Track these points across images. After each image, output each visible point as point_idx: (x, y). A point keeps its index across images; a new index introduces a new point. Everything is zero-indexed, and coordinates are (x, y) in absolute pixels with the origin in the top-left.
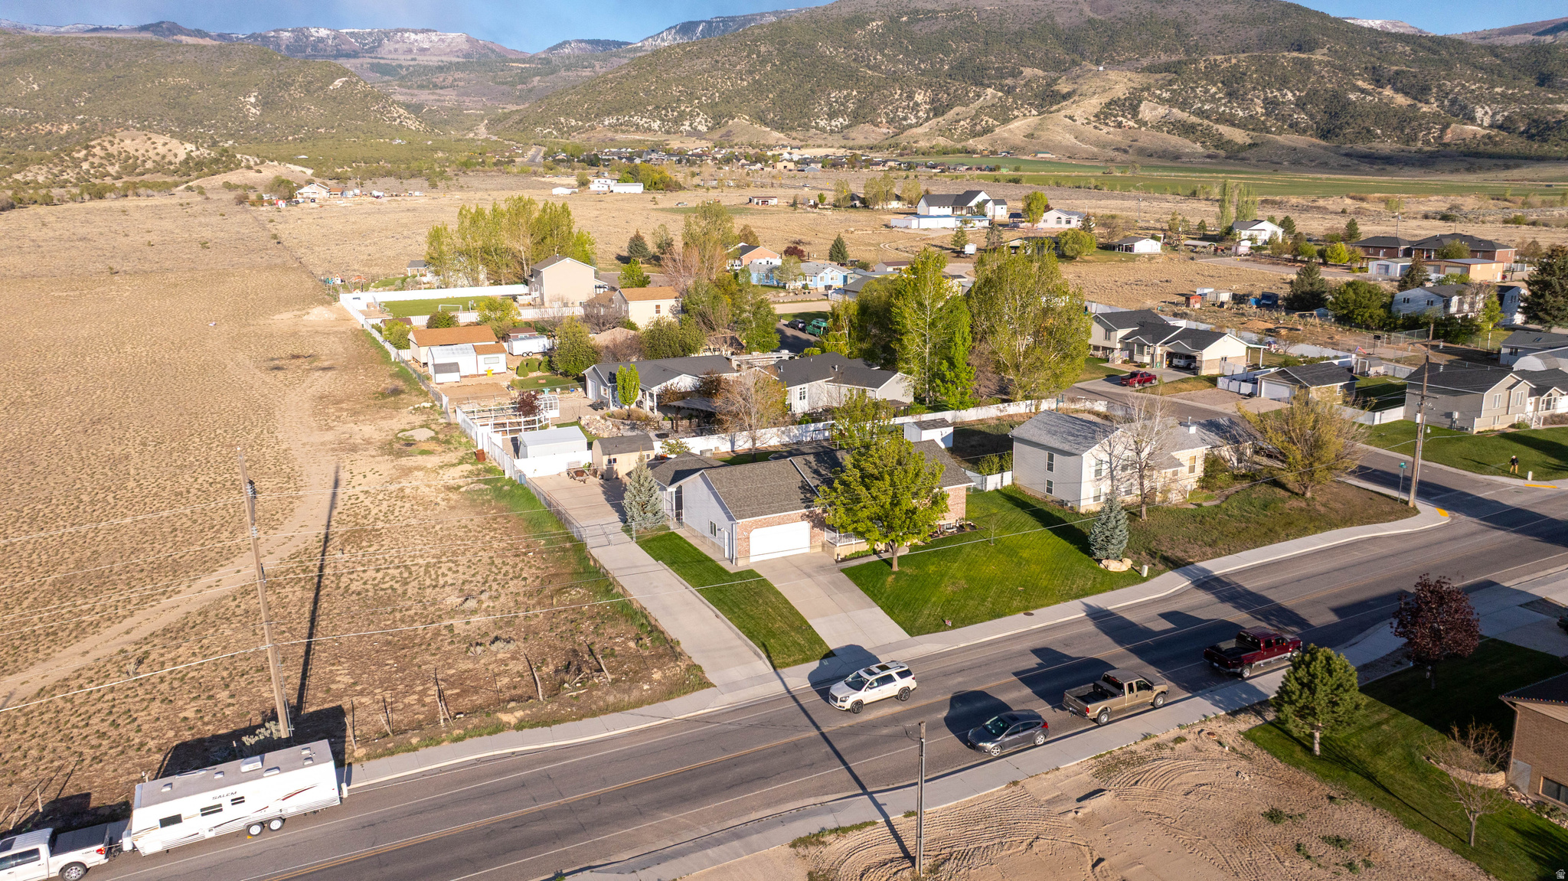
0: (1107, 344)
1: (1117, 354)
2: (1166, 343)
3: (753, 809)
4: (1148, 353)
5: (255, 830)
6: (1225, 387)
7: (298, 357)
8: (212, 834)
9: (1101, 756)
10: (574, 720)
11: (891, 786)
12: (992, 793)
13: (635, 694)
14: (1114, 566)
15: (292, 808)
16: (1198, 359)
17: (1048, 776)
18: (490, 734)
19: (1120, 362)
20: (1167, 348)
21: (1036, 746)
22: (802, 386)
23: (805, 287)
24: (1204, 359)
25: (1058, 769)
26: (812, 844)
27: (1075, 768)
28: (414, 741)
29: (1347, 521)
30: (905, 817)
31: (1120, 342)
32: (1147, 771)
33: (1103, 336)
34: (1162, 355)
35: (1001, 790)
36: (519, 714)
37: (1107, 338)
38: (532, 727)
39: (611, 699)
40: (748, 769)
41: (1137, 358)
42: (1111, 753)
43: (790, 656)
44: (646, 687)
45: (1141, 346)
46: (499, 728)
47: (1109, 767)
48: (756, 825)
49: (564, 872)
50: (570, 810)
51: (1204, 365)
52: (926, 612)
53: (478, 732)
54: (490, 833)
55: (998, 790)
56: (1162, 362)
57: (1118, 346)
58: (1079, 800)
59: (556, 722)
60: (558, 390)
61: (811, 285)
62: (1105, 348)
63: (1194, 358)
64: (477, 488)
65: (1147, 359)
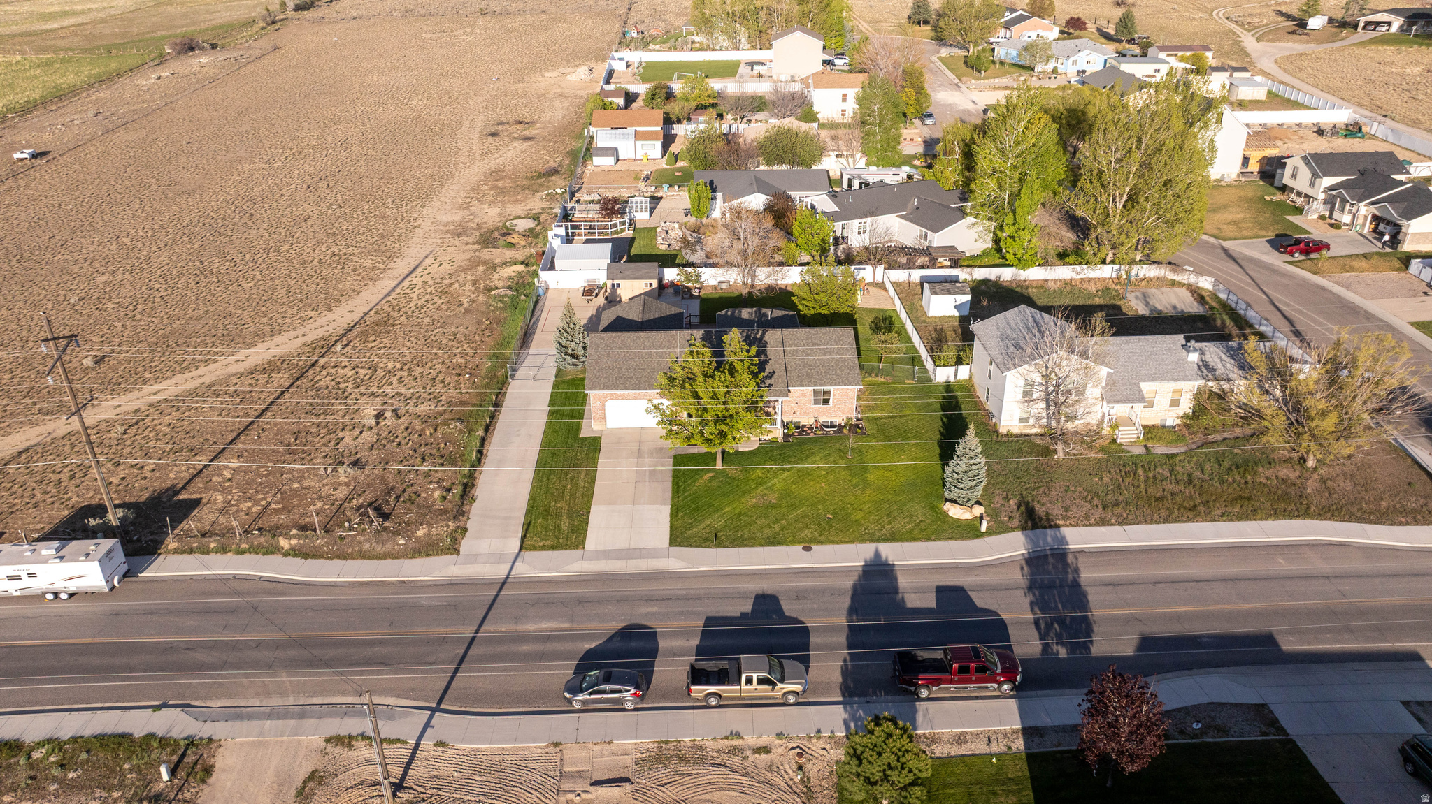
0: (1310, 192)
1: (1315, 205)
2: (1373, 203)
3: (343, 693)
4: (1350, 211)
5: (50, 597)
6: (1417, 273)
7: (521, 123)
8: (18, 594)
9: (667, 742)
10: (328, 558)
11: (463, 709)
12: (529, 747)
13: (389, 546)
14: (955, 512)
15: (72, 586)
16: (1404, 229)
17: (595, 747)
18: (264, 554)
19: (1315, 216)
20: (1373, 209)
21: (624, 710)
22: (863, 220)
23: (1055, 71)
24: (1410, 231)
25: (610, 743)
26: (343, 744)
27: (630, 747)
28: (212, 545)
29: (1330, 512)
30: (435, 745)
31: (1324, 192)
32: (692, 774)
33: (1308, 182)
34: (1366, 217)
35: (540, 747)
36: (294, 542)
37: (1312, 185)
38: (295, 556)
39: (366, 546)
40: (384, 650)
41: (1336, 215)
42: (679, 742)
43: (542, 540)
44: (402, 542)
45: (1344, 201)
46: (272, 550)
47: (659, 757)
48: (331, 708)
49: (170, 703)
50: (234, 646)
51: (1408, 239)
52: (708, 522)
53: (254, 550)
54: (170, 648)
55: (536, 746)
56: (1364, 225)
57: (1322, 196)
58: (593, 784)
59: (315, 556)
60: (676, 187)
61: (1061, 69)
62: (1307, 196)
63: (1399, 227)
64: (503, 293)
65: (1346, 218)
